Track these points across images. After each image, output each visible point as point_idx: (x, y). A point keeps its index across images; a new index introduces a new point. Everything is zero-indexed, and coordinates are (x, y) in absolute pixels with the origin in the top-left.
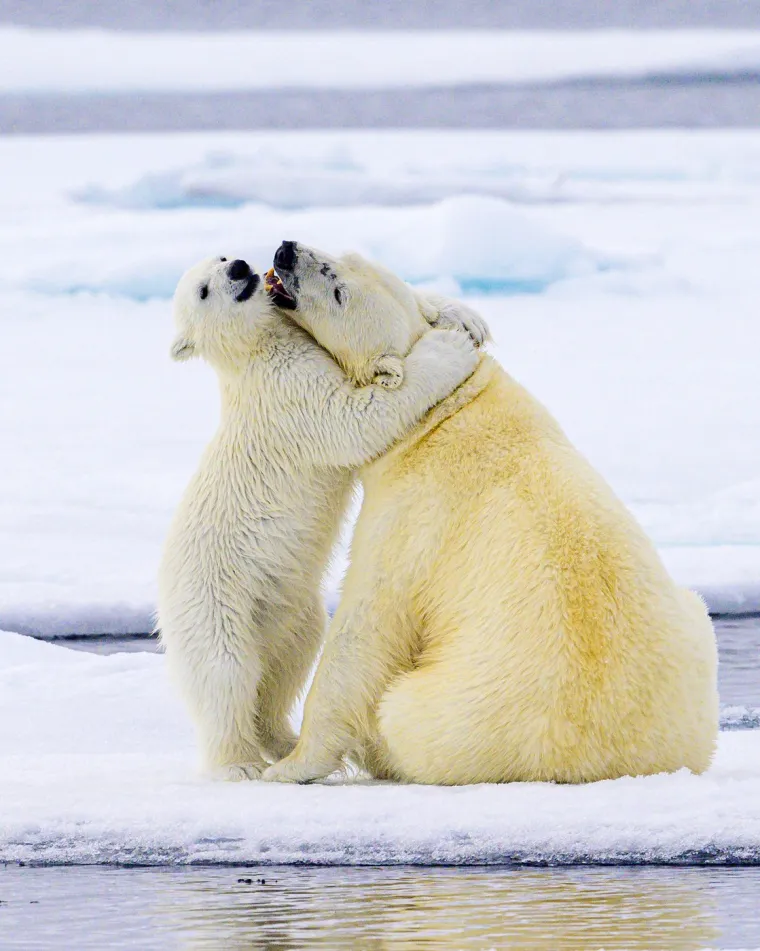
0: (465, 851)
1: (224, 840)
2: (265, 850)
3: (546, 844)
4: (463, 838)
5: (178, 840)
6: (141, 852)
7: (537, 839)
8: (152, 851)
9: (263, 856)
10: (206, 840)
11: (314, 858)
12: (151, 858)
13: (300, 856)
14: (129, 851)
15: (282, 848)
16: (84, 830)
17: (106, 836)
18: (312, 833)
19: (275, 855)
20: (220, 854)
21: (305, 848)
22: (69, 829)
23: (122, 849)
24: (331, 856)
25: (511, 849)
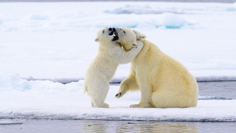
0: (165, 119)
1: (126, 116)
2: (133, 118)
3: (179, 118)
4: (165, 117)
5: (119, 116)
6: (113, 118)
7: (177, 117)
8: (115, 118)
9: (133, 119)
10: (124, 116)
11: (141, 119)
12: (115, 119)
13: (139, 119)
14: (111, 118)
15: (136, 118)
16: (104, 114)
17: (107, 115)
18: (140, 115)
19: (135, 119)
20: (126, 119)
21: (140, 118)
22: (101, 114)
23: (110, 118)
24: (144, 119)
25: (173, 118)
